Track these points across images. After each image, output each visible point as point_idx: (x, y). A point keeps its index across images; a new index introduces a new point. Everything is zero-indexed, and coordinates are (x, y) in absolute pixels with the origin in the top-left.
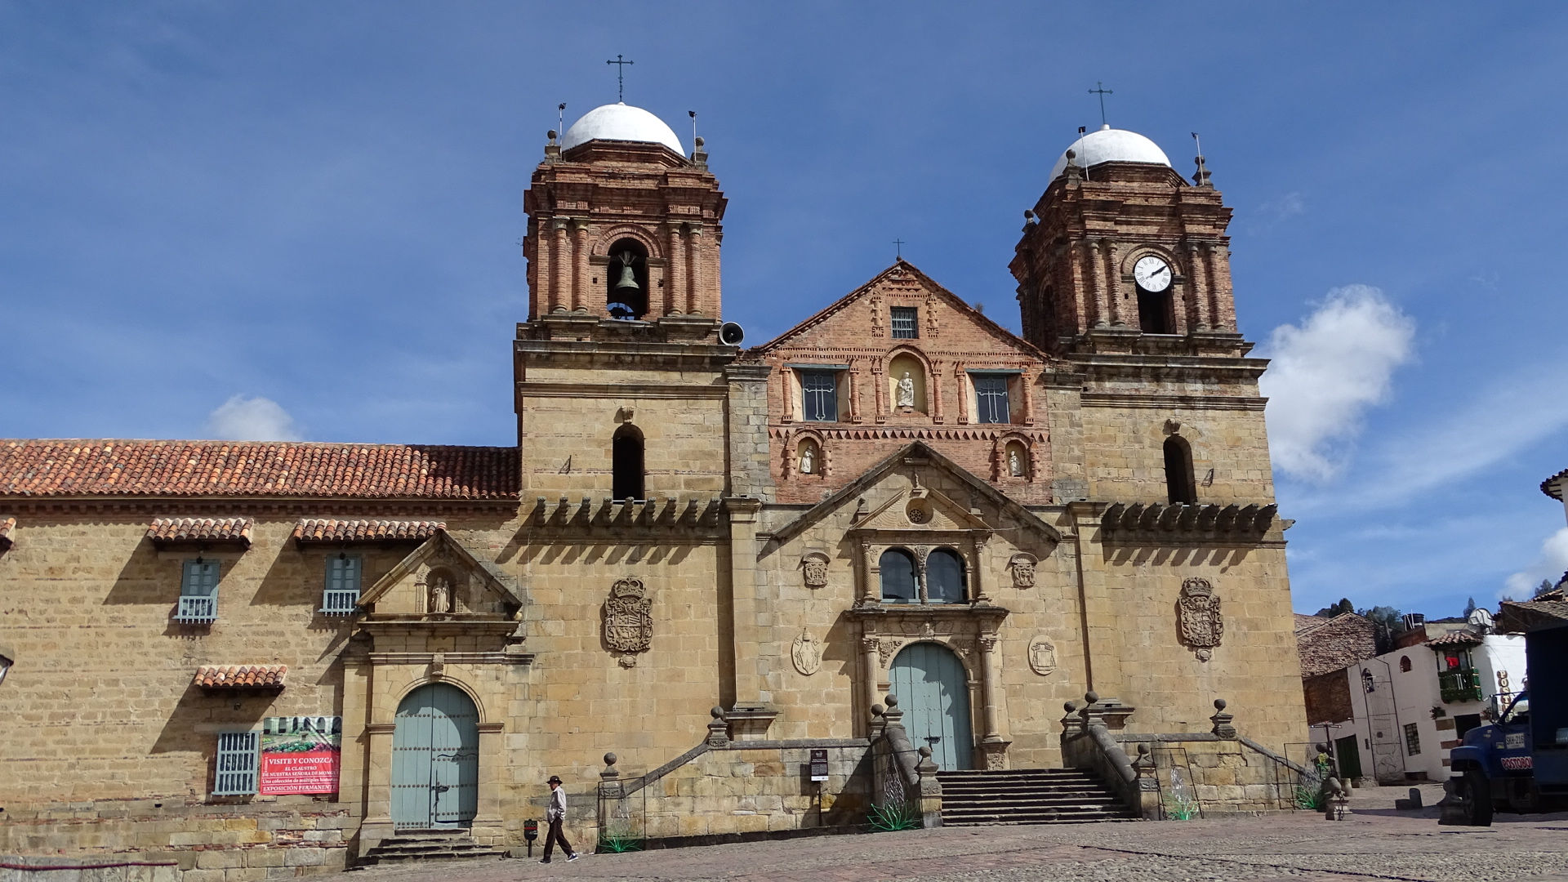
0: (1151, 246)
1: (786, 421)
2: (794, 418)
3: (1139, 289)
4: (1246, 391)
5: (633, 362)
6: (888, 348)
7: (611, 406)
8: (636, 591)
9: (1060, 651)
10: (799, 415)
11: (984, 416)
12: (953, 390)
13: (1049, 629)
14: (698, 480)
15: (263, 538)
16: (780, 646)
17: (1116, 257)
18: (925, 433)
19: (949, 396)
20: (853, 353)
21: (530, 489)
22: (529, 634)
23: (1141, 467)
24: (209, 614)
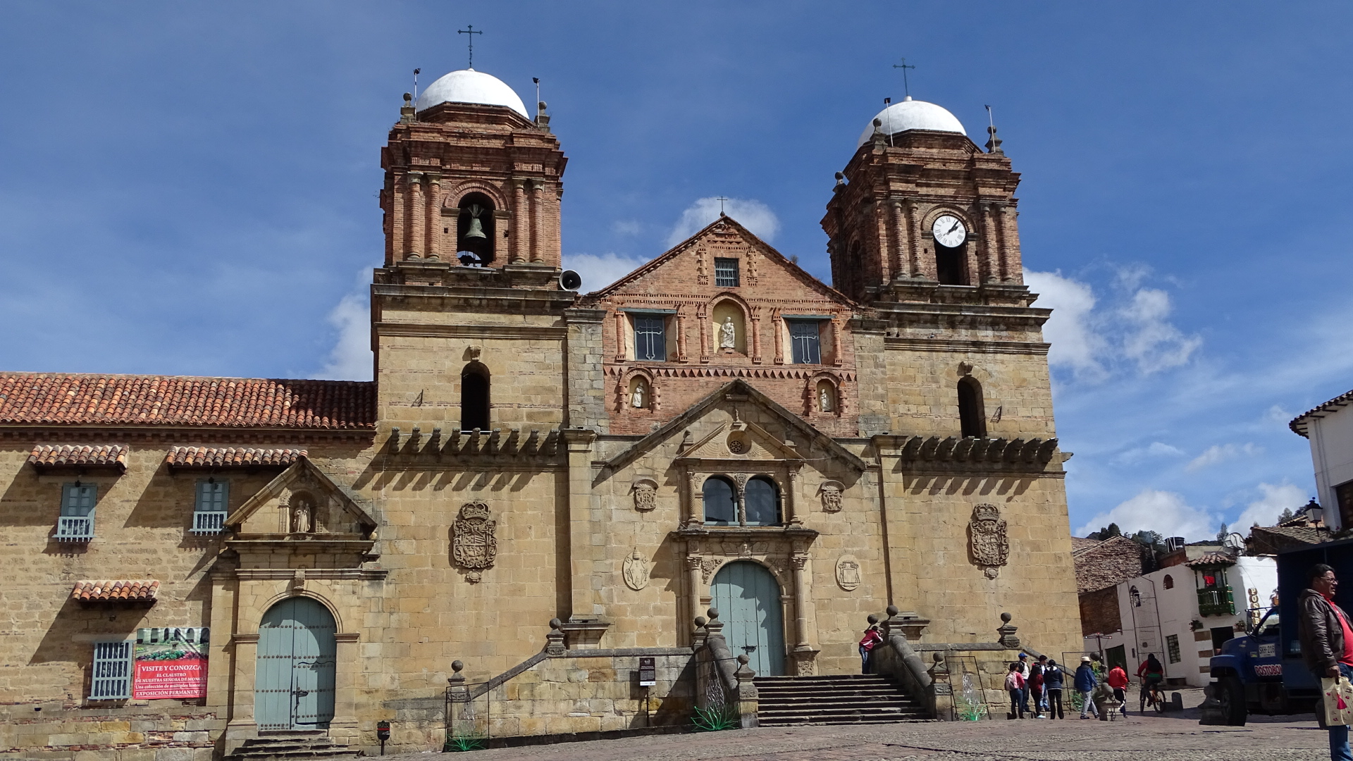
0: (947, 205)
1: (620, 360)
2: (627, 358)
3: (938, 246)
4: (1031, 337)
5: (480, 305)
6: (712, 294)
7: (460, 345)
8: (482, 514)
9: (864, 570)
10: (631, 355)
11: (797, 359)
12: (770, 333)
13: (855, 549)
14: (539, 413)
15: (138, 463)
16: (612, 564)
17: (917, 216)
18: (745, 372)
19: (766, 339)
20: (680, 299)
21: (385, 420)
22: (384, 551)
23: (937, 404)
24: (87, 532)
